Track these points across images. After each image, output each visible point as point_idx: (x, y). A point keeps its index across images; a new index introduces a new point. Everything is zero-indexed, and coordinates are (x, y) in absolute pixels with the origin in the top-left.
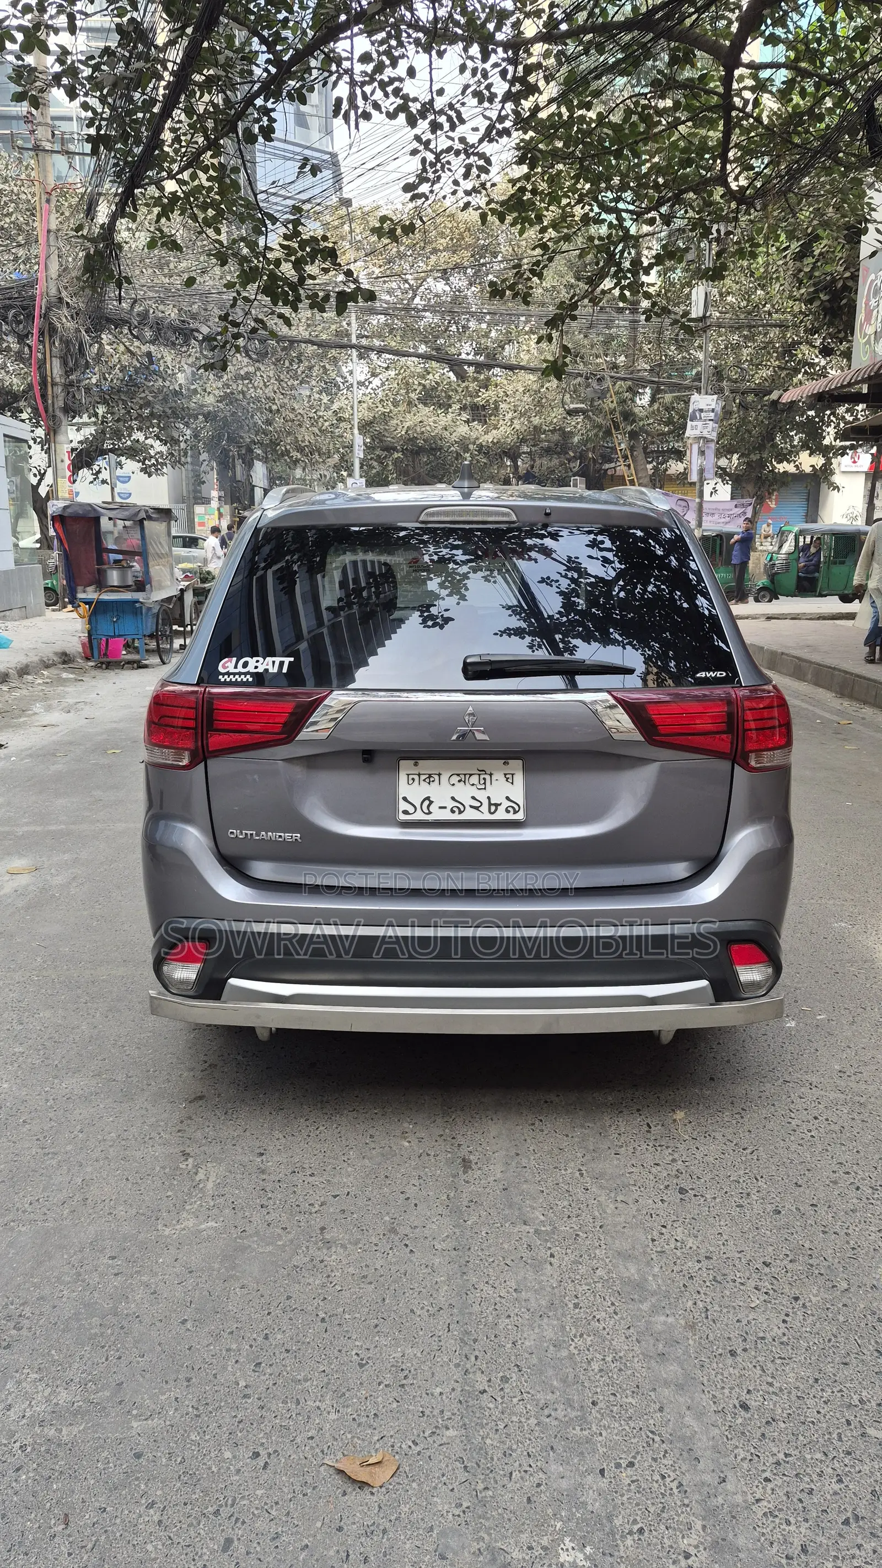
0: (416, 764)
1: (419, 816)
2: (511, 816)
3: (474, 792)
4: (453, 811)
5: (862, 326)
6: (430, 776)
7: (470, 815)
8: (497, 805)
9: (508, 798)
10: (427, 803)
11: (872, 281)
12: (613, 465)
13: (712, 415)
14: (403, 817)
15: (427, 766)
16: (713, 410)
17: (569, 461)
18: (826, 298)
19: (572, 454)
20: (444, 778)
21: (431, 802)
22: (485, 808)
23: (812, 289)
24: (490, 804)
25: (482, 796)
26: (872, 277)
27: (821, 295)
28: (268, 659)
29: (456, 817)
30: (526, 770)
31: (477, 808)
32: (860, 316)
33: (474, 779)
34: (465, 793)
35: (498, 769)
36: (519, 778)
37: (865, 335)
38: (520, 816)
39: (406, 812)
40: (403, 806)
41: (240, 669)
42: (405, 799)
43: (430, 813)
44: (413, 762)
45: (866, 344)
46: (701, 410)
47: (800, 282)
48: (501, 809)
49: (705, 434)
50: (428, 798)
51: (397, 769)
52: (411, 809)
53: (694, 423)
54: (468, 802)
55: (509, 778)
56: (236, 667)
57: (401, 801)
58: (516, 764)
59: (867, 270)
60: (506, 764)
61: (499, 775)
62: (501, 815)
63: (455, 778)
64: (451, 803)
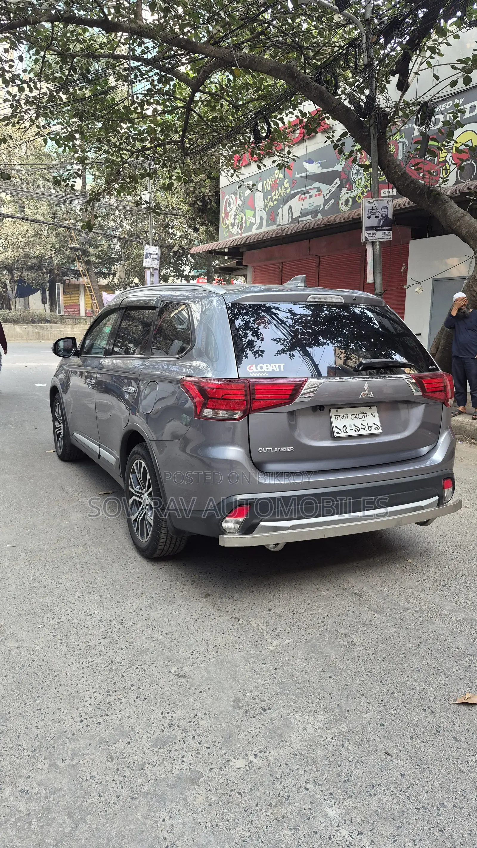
0: (337, 411)
1: (343, 434)
2: (377, 431)
3: (361, 421)
4: (356, 431)
5: (223, 219)
6: (344, 416)
7: (362, 432)
8: (371, 427)
9: (374, 424)
10: (345, 428)
11: (227, 199)
12: (68, 278)
13: (156, 257)
14: (336, 435)
15: (342, 411)
16: (157, 254)
17: (43, 274)
18: (201, 204)
19: (45, 271)
20: (349, 415)
21: (346, 428)
22: (367, 428)
23: (194, 199)
24: (369, 427)
25: (364, 423)
26: (227, 197)
27: (198, 203)
28: (272, 365)
29: (357, 433)
30: (378, 411)
31: (364, 429)
32: (222, 215)
33: (360, 416)
34: (358, 422)
35: (368, 411)
36: (376, 414)
37: (226, 224)
38: (380, 431)
39: (338, 433)
40: (336, 430)
41: (259, 370)
42: (336, 427)
43: (347, 432)
44: (336, 410)
45: (226, 228)
46: (151, 254)
47: (188, 194)
48: (373, 428)
49: (153, 265)
50: (345, 426)
51: (330, 414)
52: (339, 432)
53: (147, 260)
54: (360, 426)
55: (373, 414)
56: (257, 369)
57: (335, 428)
58: (374, 408)
59: (224, 193)
60: (370, 408)
61: (369, 414)
62: (373, 431)
63: (353, 416)
64: (354, 428)
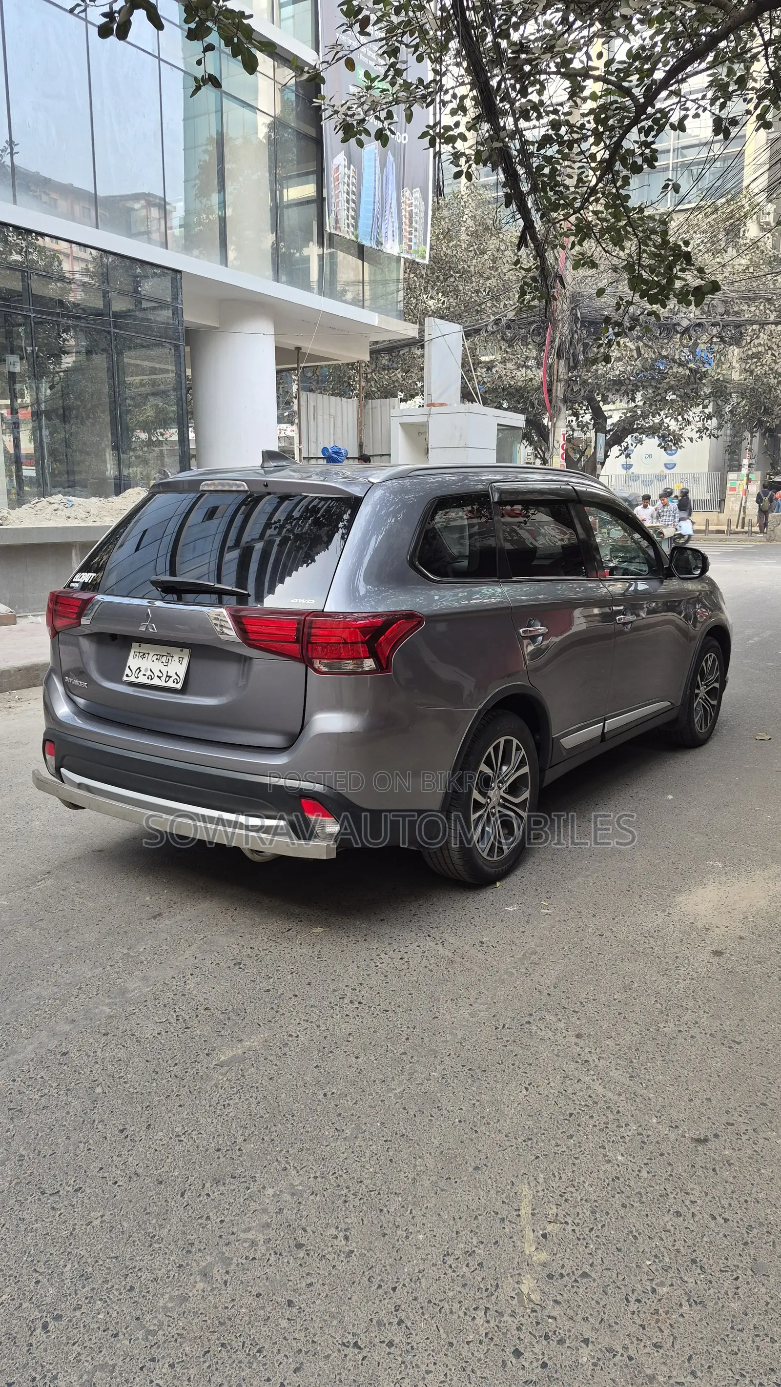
0: (140, 646)
1: (133, 679)
2: (175, 685)
3: (161, 667)
4: (149, 678)
6: (144, 654)
7: (156, 682)
8: (170, 677)
9: (176, 673)
10: (138, 671)
14: (125, 678)
15: (145, 648)
20: (150, 656)
21: (141, 671)
22: (163, 679)
24: (167, 676)
25: (164, 670)
29: (149, 682)
30: (192, 657)
31: (160, 678)
33: (164, 659)
34: (157, 667)
35: (176, 654)
36: (186, 660)
38: (179, 686)
39: (127, 676)
40: (127, 671)
42: (129, 667)
43: (138, 678)
44: (138, 644)
48: (171, 679)
50: (140, 668)
51: (129, 649)
52: (131, 674)
54: (158, 673)
55: (181, 660)
57: (127, 669)
58: (187, 651)
60: (182, 651)
61: (176, 658)
62: (170, 684)
63: (155, 657)
64: (149, 673)
